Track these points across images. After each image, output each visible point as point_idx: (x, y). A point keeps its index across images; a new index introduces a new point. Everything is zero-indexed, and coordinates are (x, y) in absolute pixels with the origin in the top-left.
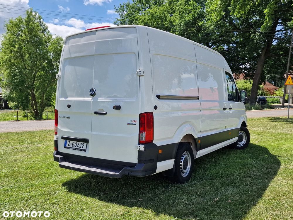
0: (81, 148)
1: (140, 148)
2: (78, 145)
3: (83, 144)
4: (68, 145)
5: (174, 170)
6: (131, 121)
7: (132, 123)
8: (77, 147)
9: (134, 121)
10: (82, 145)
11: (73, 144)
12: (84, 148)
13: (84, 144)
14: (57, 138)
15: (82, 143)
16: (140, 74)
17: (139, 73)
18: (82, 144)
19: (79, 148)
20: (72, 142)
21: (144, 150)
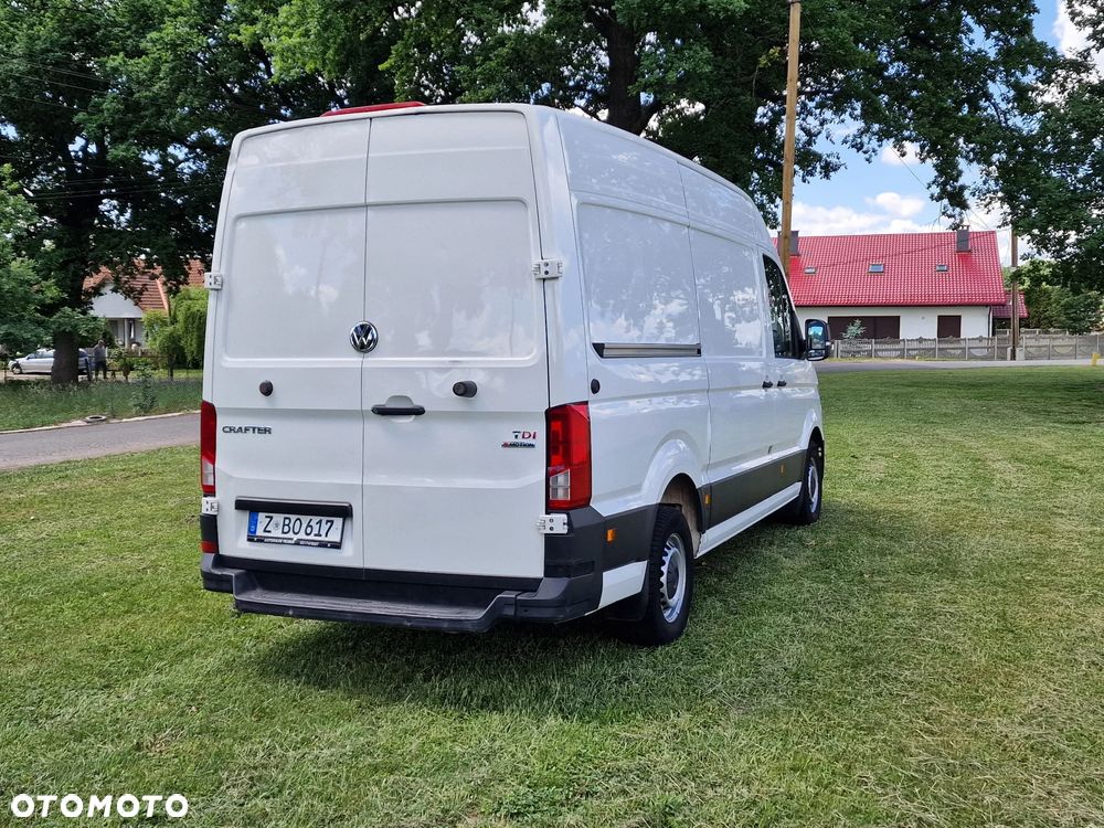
0: (323, 538)
1: (551, 525)
2: (309, 525)
3: (328, 521)
4: (265, 531)
5: (646, 599)
6: (516, 437)
7: (520, 440)
8: (302, 535)
9: (527, 436)
10: (325, 527)
11: (284, 525)
12: (334, 537)
13: (332, 522)
14: (215, 505)
15: (324, 519)
16: (547, 273)
17: (543, 269)
18: (324, 522)
19: (311, 537)
20: (279, 518)
21: (565, 531)
